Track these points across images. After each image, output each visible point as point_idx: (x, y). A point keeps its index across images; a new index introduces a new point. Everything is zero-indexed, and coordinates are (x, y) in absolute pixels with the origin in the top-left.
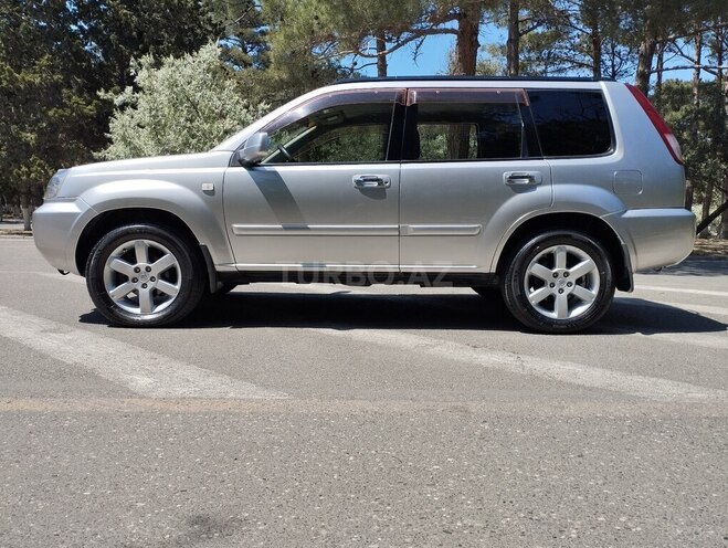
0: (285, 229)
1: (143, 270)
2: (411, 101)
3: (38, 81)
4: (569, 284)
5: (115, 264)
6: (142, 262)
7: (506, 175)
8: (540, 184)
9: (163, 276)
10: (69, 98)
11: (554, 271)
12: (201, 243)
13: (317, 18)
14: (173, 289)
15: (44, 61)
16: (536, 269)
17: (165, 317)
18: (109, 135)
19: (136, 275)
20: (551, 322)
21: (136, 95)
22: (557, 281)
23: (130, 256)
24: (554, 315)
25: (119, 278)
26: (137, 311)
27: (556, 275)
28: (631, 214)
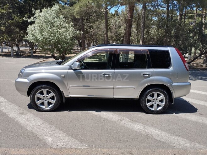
0: (84, 86)
1: (45, 97)
2: (118, 53)
3: (5, 12)
4: (157, 102)
5: (38, 95)
6: (45, 94)
7: (142, 73)
8: (151, 76)
9: (51, 98)
10: (15, 17)
11: (154, 98)
12: (61, 90)
13: (89, 2)
14: (53, 102)
15: (7, 6)
16: (149, 98)
17: (51, 109)
18: (27, 32)
19: (44, 98)
20: (152, 111)
21: (34, 19)
22: (154, 101)
23: (42, 93)
24: (153, 109)
25: (39, 99)
26: (44, 107)
27: (154, 99)
28: (174, 84)
